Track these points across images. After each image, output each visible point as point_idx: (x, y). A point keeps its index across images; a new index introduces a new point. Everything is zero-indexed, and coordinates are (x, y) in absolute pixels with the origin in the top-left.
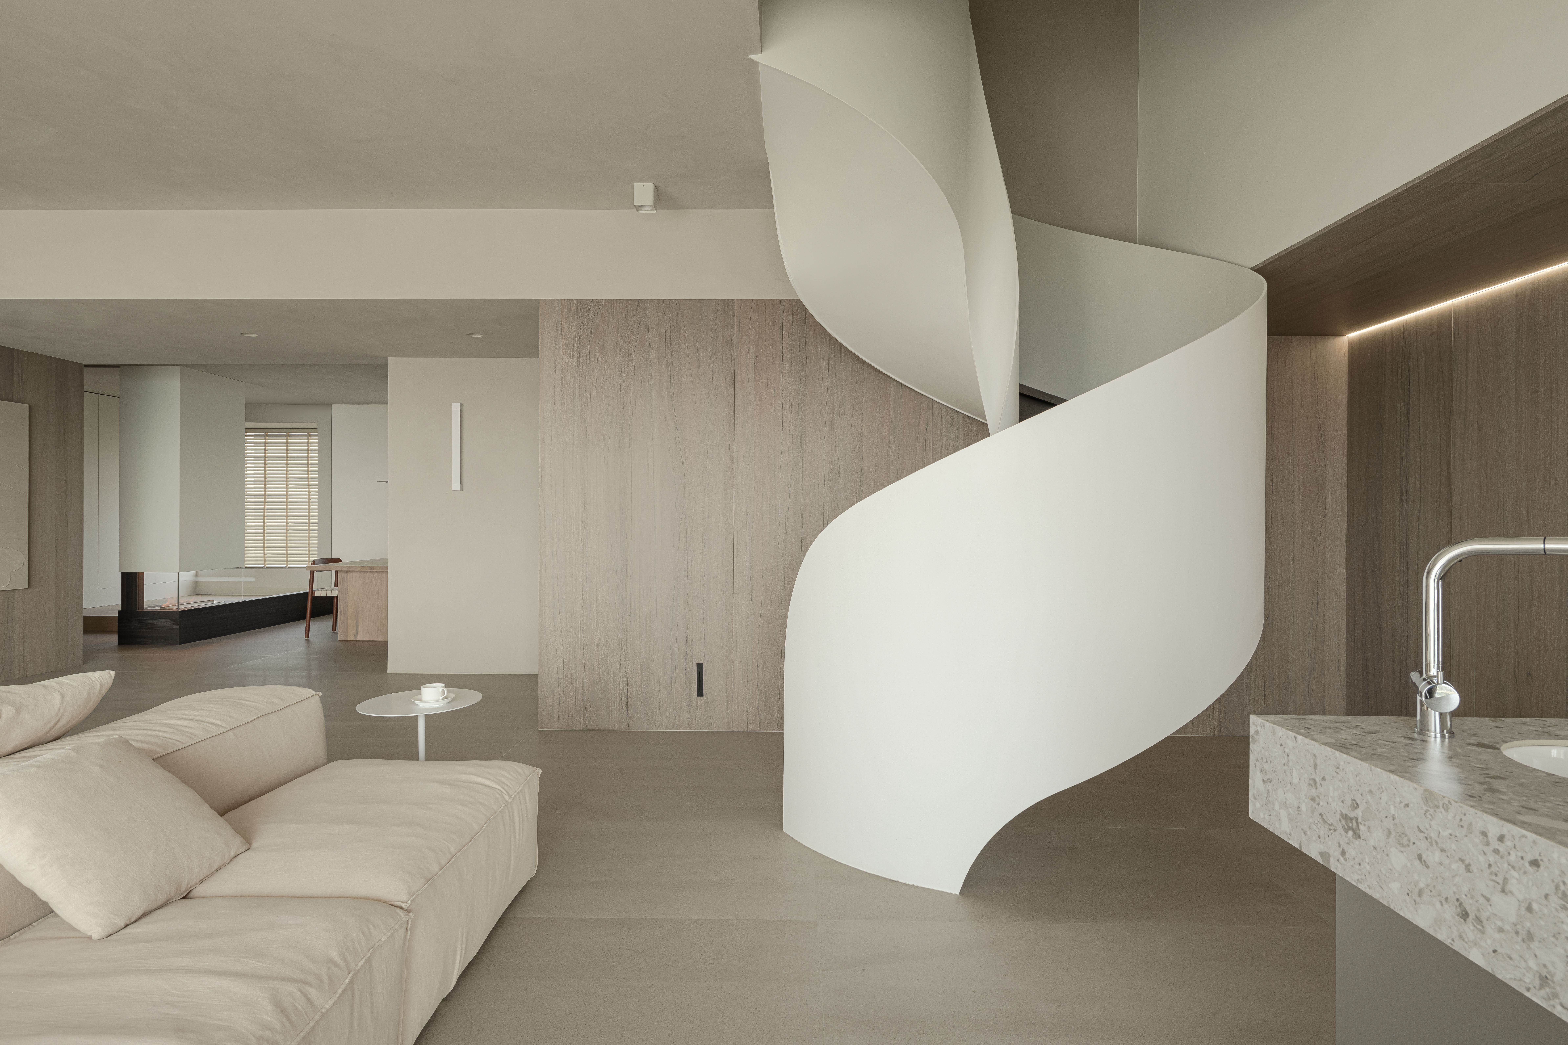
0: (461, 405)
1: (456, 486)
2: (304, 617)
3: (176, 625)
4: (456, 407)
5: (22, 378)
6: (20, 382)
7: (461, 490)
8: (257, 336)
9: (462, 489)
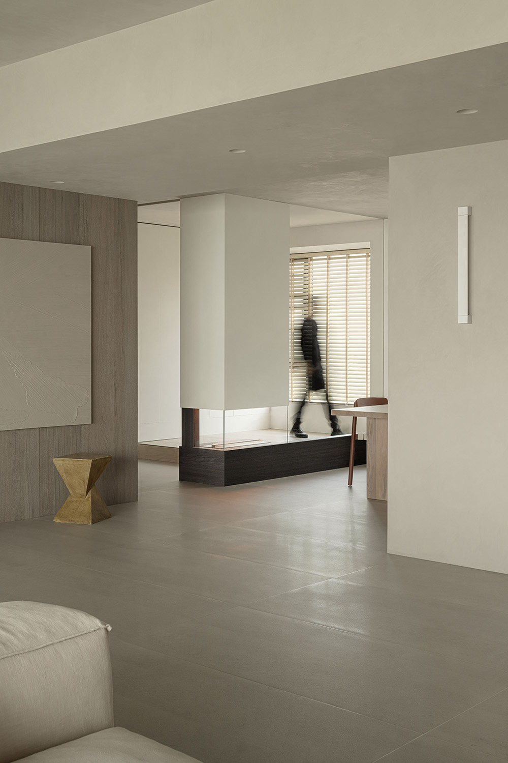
0: (470, 209)
1: (463, 318)
2: (347, 465)
3: (222, 465)
4: (463, 212)
5: (87, 220)
6: (85, 224)
7: (468, 323)
8: (245, 151)
9: (470, 321)
